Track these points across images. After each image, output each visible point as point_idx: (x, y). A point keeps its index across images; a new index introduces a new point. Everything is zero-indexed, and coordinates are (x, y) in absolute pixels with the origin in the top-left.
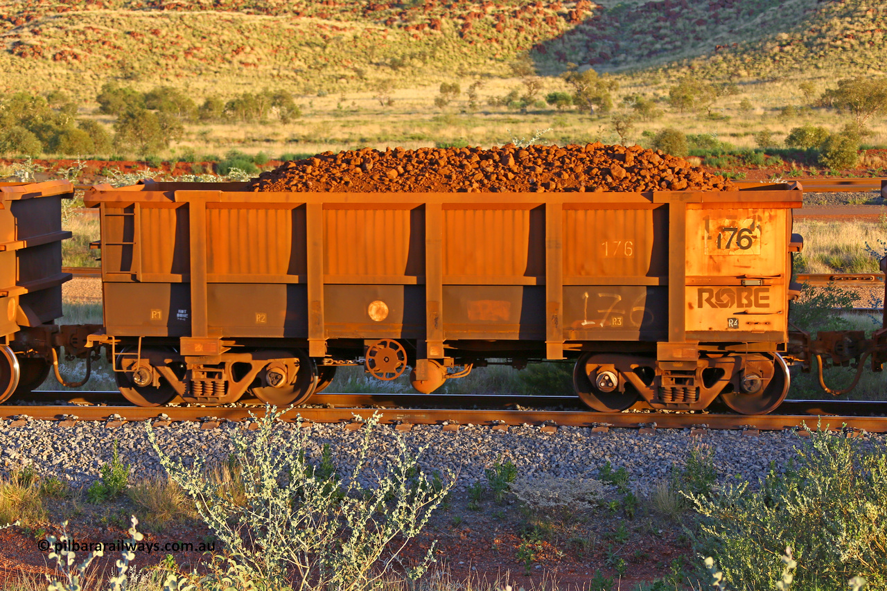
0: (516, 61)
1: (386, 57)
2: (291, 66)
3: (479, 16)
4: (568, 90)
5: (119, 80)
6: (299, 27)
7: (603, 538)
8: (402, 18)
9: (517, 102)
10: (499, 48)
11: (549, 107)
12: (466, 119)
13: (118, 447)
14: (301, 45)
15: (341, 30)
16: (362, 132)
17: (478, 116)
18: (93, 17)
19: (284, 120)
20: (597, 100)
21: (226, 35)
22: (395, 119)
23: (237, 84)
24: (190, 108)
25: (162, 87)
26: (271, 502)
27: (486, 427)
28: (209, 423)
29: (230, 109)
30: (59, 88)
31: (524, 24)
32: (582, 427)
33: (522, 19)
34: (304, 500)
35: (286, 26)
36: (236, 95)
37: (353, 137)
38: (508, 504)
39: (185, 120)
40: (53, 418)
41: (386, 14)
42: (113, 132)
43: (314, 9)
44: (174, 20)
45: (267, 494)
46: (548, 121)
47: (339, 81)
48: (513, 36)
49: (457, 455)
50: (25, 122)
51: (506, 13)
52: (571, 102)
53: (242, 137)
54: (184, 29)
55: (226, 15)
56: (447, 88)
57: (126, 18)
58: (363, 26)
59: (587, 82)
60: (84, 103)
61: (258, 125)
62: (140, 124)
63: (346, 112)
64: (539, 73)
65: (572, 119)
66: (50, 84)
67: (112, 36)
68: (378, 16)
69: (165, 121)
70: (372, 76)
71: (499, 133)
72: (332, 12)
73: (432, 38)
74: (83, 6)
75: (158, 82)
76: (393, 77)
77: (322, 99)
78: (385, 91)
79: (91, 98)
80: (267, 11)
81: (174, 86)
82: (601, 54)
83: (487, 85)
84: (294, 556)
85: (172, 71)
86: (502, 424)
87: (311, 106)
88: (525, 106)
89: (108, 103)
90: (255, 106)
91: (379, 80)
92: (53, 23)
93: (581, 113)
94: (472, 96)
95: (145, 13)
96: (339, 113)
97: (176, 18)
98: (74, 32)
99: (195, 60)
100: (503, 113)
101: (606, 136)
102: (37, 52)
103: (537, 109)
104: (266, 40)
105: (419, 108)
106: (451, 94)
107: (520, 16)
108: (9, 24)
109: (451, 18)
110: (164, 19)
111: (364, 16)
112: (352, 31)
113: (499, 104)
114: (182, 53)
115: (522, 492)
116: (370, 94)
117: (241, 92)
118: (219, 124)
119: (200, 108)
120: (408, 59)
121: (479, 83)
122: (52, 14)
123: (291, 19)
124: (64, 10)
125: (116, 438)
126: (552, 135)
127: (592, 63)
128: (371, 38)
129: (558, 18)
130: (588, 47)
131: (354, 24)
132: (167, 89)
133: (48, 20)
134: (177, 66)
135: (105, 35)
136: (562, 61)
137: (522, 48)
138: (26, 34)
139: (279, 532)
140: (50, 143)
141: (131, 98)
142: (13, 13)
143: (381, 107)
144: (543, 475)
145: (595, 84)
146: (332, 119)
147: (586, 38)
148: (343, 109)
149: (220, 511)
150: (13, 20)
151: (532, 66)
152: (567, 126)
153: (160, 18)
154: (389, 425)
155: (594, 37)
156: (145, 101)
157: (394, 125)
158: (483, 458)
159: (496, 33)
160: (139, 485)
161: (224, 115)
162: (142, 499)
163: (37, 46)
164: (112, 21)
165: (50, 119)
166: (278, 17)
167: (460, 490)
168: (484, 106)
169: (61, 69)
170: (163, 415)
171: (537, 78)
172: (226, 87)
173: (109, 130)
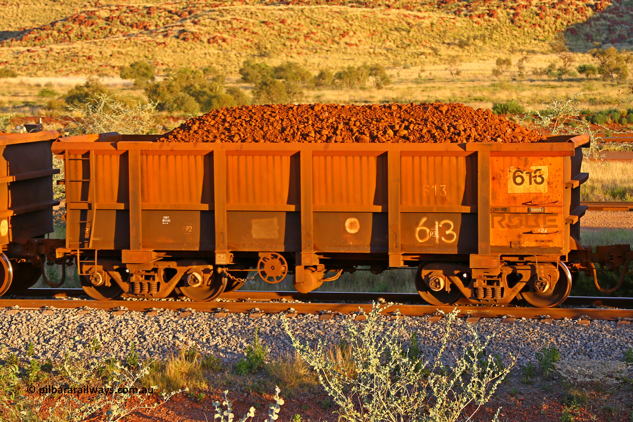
0: (554, 41)
1: (455, 39)
2: (383, 46)
3: (526, 7)
4: (595, 63)
5: (256, 57)
6: (390, 17)
7: (627, 406)
8: (467, 9)
9: (555, 72)
10: (542, 31)
11: (579, 76)
12: (516, 85)
13: (258, 333)
14: (391, 30)
15: (421, 18)
16: (437, 95)
17: (525, 82)
18: (238, 11)
19: (378, 86)
20: (617, 70)
21: (336, 23)
22: (462, 86)
23: (343, 59)
24: (308, 77)
25: (288, 62)
26: (375, 376)
27: (536, 321)
28: (326, 316)
29: (338, 78)
30: (212, 63)
31: (561, 13)
32: (610, 321)
33: (559, 9)
34: (400, 375)
35: (380, 16)
36: (342, 68)
37: (430, 99)
38: (554, 379)
39: (304, 86)
40: (210, 311)
41: (455, 6)
42: (251, 96)
43: (401, 3)
44: (297, 12)
45: (372, 370)
46: (579, 87)
47: (420, 56)
48: (552, 22)
49: (514, 342)
50: (187, 89)
51: (547, 5)
52: (597, 72)
53: (347, 99)
54: (304, 19)
55: (336, 8)
56: (502, 62)
57: (261, 11)
58: (438, 15)
59: (609, 56)
60: (230, 75)
61: (358, 90)
62: (271, 90)
63: (425, 80)
64: (571, 50)
65: (597, 85)
66: (205, 61)
67: (251, 24)
68: (450, 7)
69: (290, 88)
70: (444, 53)
71: (541, 96)
72: (414, 5)
73: (490, 24)
74: (230, 3)
75: (285, 58)
76: (461, 53)
77: (407, 70)
78: (455, 64)
79: (235, 71)
80: (366, 5)
81: (296, 61)
82: (619, 35)
83: (532, 59)
84: (392, 417)
85: (295, 50)
86: (547, 318)
87: (399, 76)
88: (561, 76)
89: (248, 74)
90: (356, 76)
91: (449, 56)
92: (208, 15)
93: (604, 80)
94: (520, 68)
95: (275, 7)
96: (419, 81)
97: (298, 11)
98: (223, 22)
99: (312, 42)
100: (544, 81)
101: (624, 97)
102: (196, 37)
103: (570, 77)
104: (365, 27)
105: (480, 77)
106: (504, 66)
107: (558, 7)
108: (176, 17)
109: (505, 9)
110: (289, 12)
111: (438, 8)
112: (430, 19)
113: (541, 74)
114: (302, 37)
115: (564, 371)
116: (443, 67)
117: (346, 65)
118: (329, 89)
119: (315, 78)
120: (472, 39)
121: (526, 58)
122: (207, 9)
123: (384, 11)
124: (216, 6)
125: (256, 326)
126: (582, 97)
127: (613, 42)
128: (444, 24)
129: (587, 8)
130: (610, 30)
131: (431, 14)
132: (291, 64)
133: (204, 13)
134: (298, 47)
135: (246, 24)
136: (589, 41)
137: (559, 31)
138: (189, 25)
139: (381, 398)
140: (205, 104)
141: (265, 71)
142: (179, 9)
143: (452, 76)
144: (580, 357)
145: (615, 58)
146: (415, 86)
147: (608, 23)
148: (423, 78)
149: (337, 382)
150: (179, 14)
151: (566, 44)
152: (594, 90)
153: (286, 11)
154: (461, 318)
155: (614, 23)
156: (275, 73)
157: (461, 89)
158: (534, 343)
159: (539, 20)
160: (274, 362)
161: (333, 83)
162: (276, 373)
163: (196, 33)
164: (251, 13)
165: (205, 87)
166: (374, 9)
167: (516, 368)
168: (529, 75)
169: (213, 50)
170: (292, 309)
171: (571, 54)
172: (335, 62)
173: (248, 94)
